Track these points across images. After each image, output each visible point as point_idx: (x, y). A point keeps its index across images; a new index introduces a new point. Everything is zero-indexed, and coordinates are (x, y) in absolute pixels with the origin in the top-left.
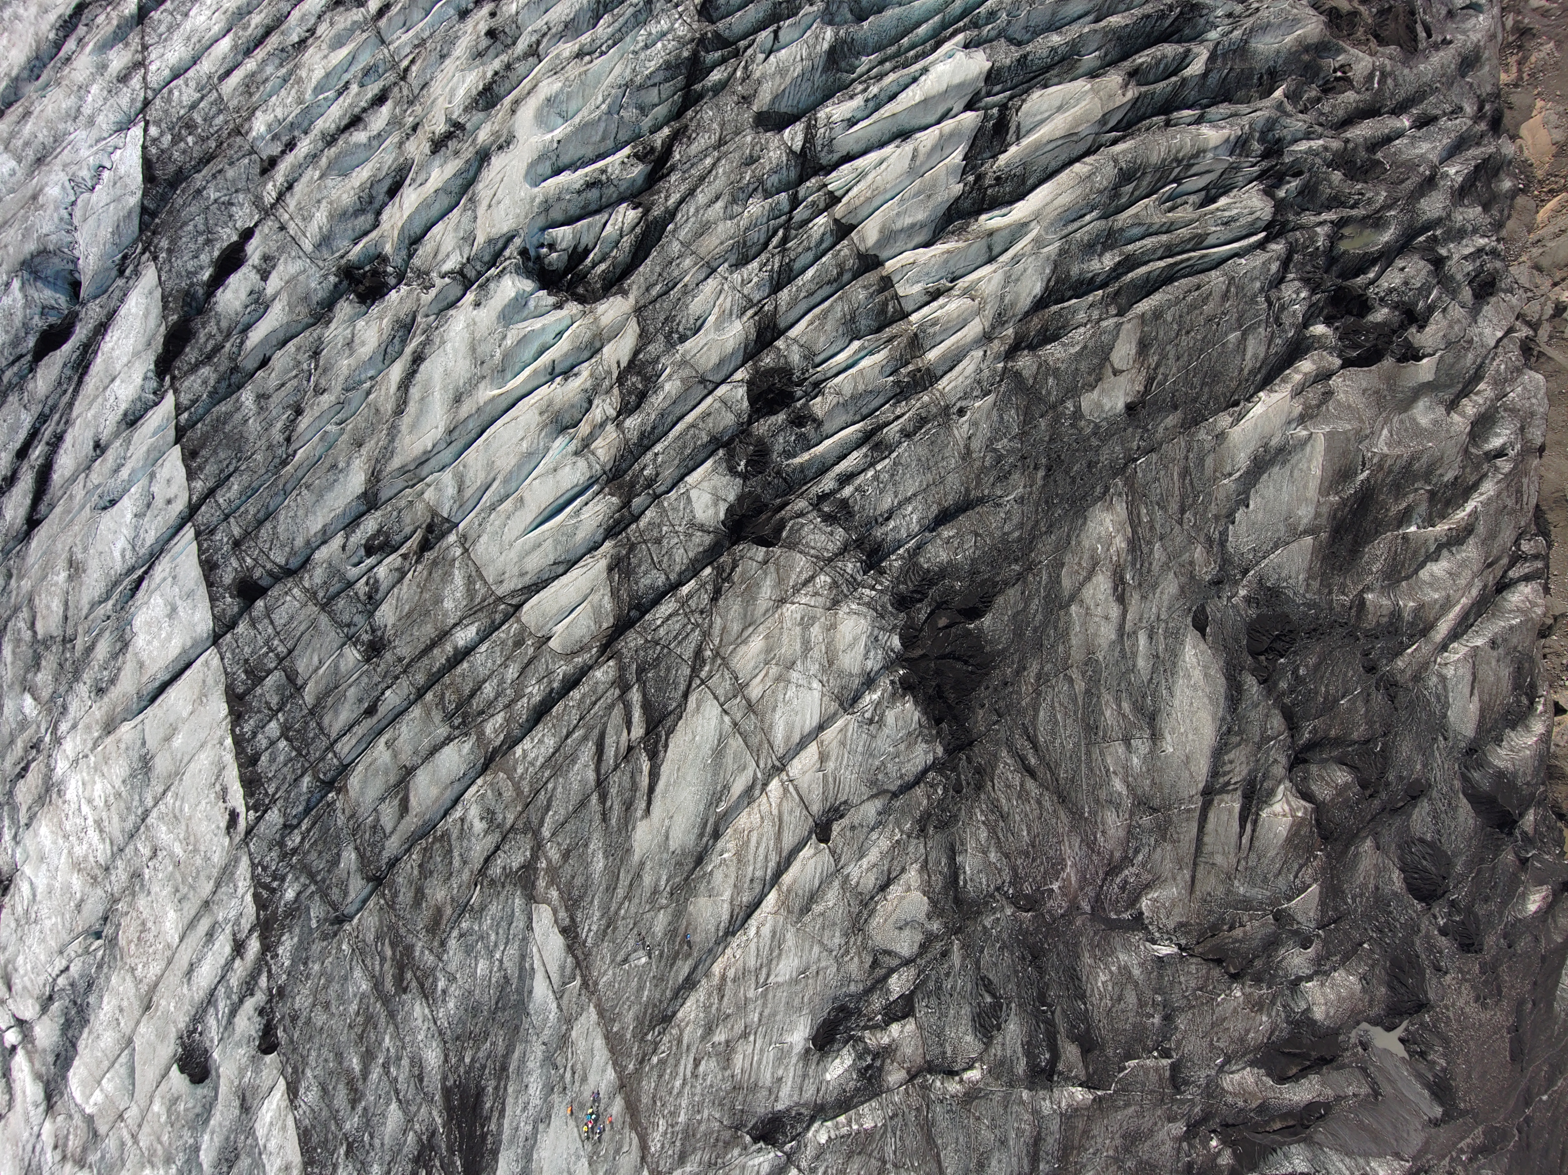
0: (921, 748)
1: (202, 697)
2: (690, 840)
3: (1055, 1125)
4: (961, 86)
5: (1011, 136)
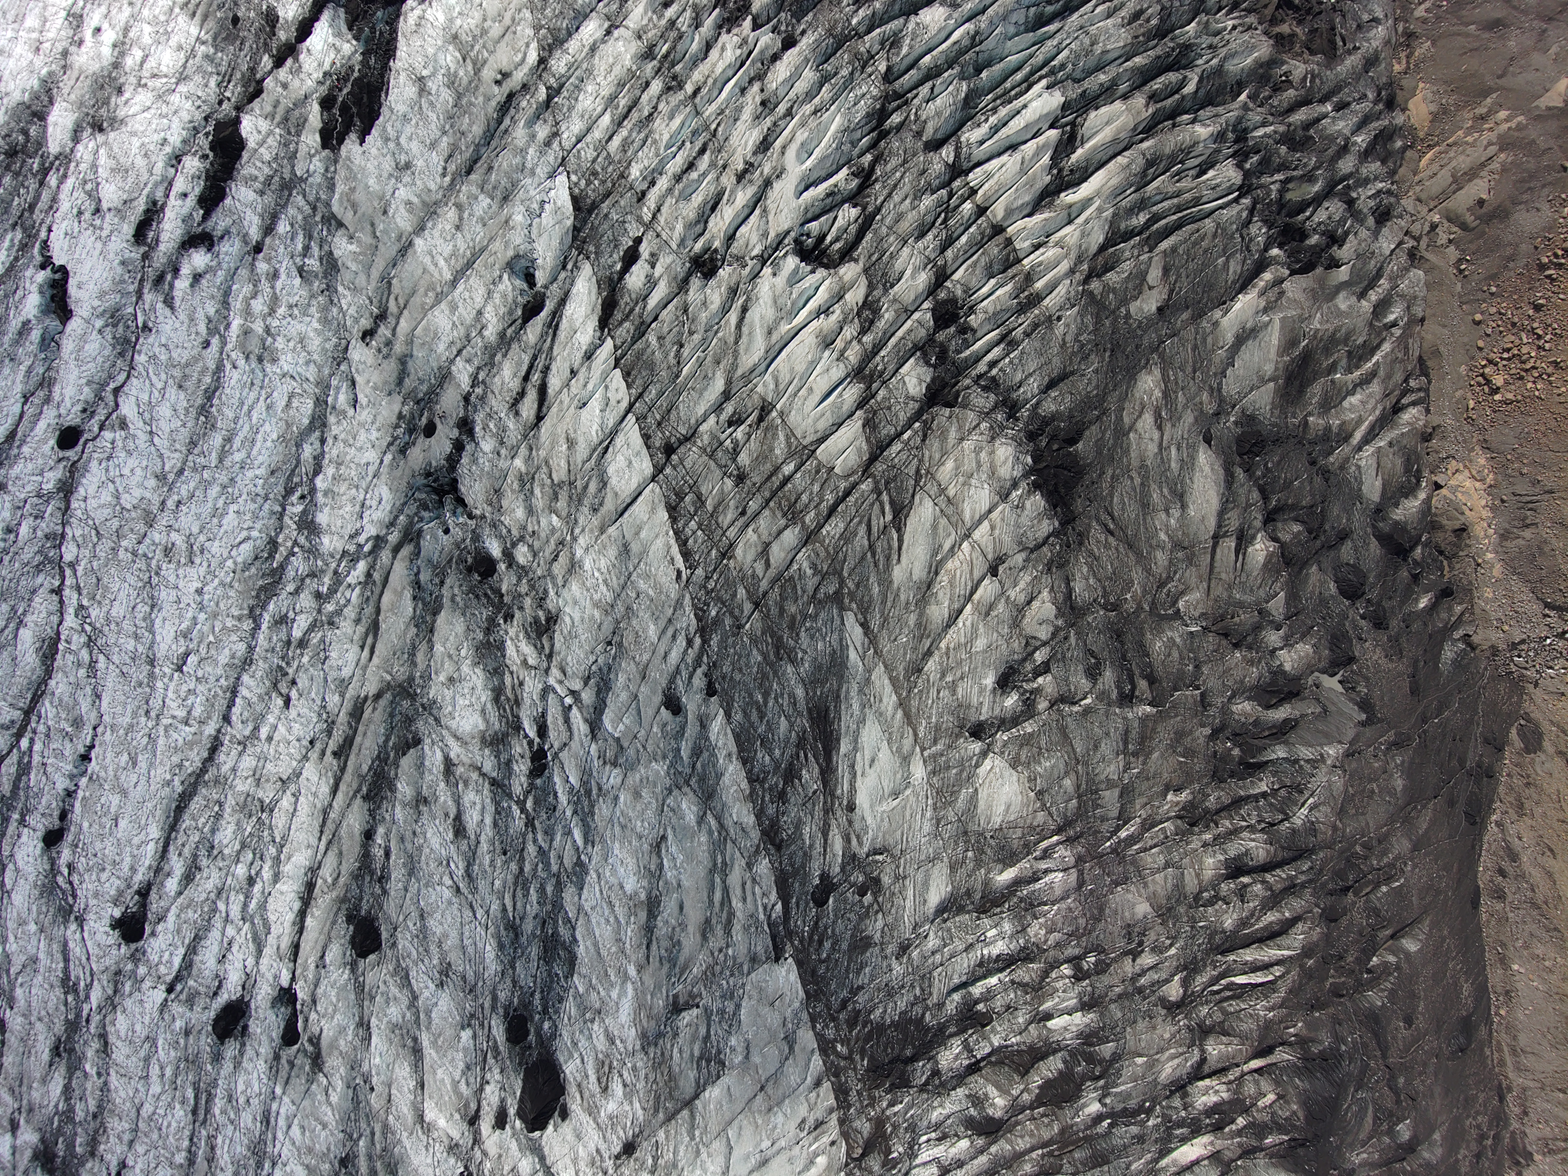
0: (1046, 522)
1: (653, 510)
2: (924, 574)
3: (1136, 724)
4: (1047, 114)
5: (1078, 143)
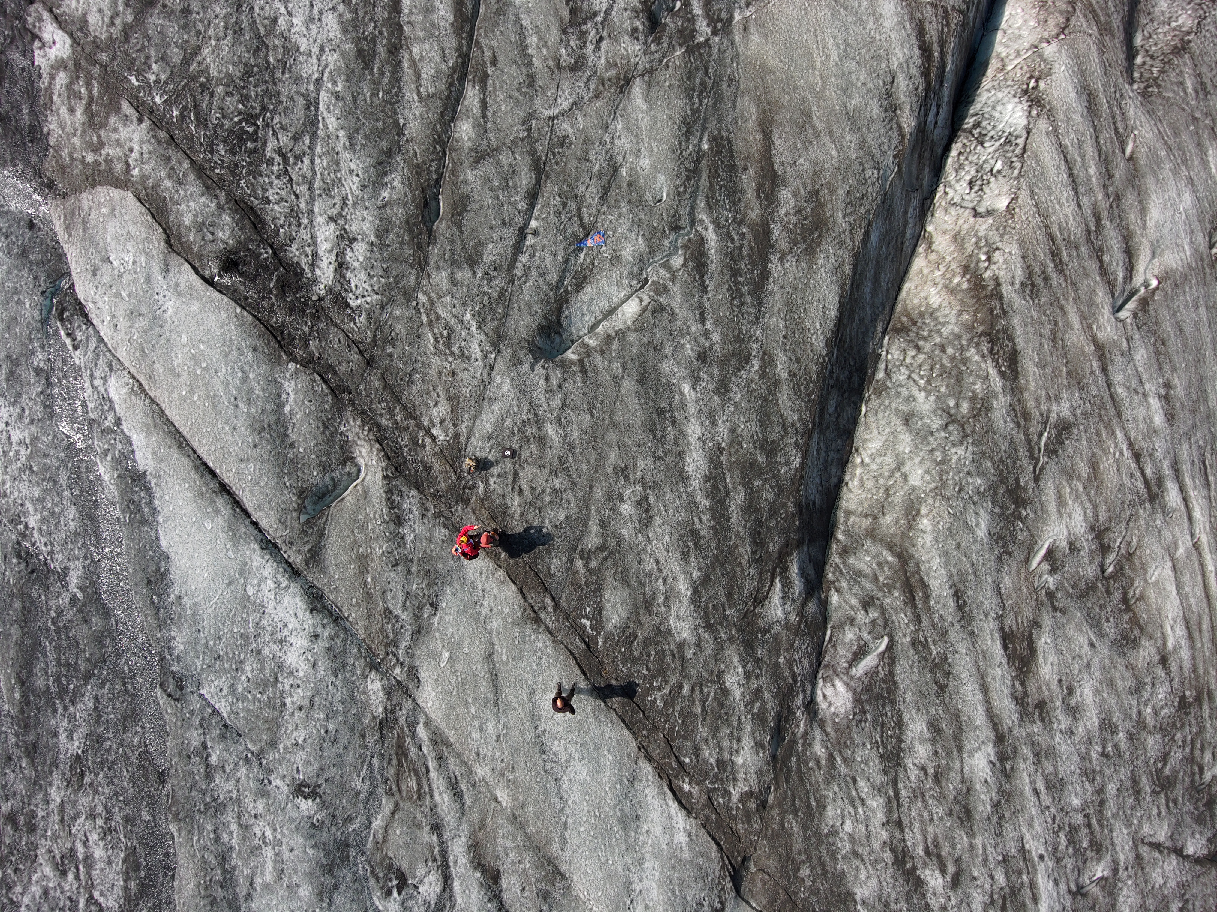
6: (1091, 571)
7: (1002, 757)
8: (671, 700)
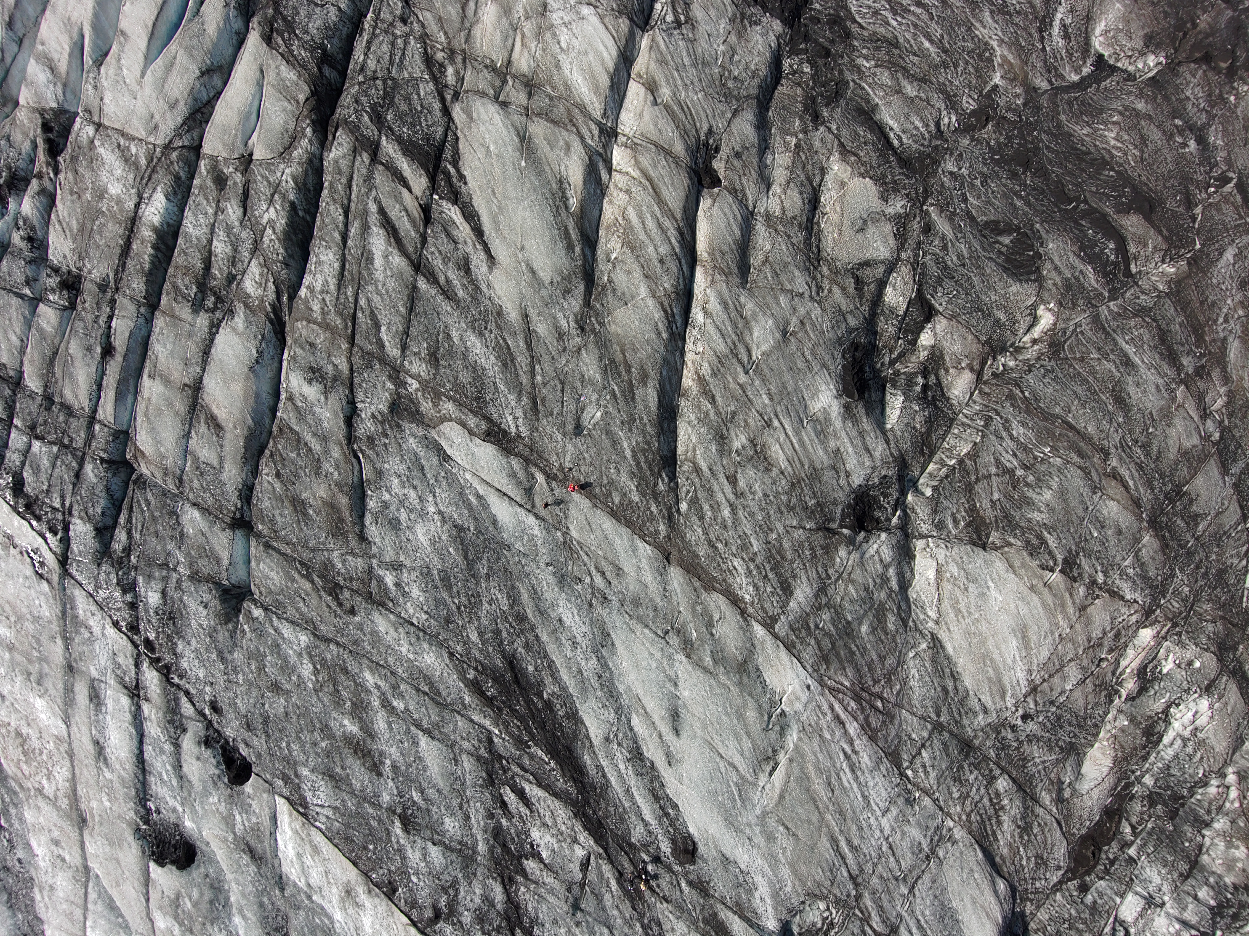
0: (754, 33)
2: (561, 258)
3: (1168, 312)
6: (751, 453)
7: (733, 510)
8: (638, 518)
